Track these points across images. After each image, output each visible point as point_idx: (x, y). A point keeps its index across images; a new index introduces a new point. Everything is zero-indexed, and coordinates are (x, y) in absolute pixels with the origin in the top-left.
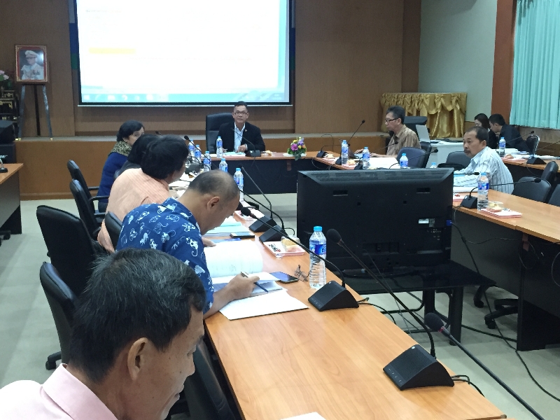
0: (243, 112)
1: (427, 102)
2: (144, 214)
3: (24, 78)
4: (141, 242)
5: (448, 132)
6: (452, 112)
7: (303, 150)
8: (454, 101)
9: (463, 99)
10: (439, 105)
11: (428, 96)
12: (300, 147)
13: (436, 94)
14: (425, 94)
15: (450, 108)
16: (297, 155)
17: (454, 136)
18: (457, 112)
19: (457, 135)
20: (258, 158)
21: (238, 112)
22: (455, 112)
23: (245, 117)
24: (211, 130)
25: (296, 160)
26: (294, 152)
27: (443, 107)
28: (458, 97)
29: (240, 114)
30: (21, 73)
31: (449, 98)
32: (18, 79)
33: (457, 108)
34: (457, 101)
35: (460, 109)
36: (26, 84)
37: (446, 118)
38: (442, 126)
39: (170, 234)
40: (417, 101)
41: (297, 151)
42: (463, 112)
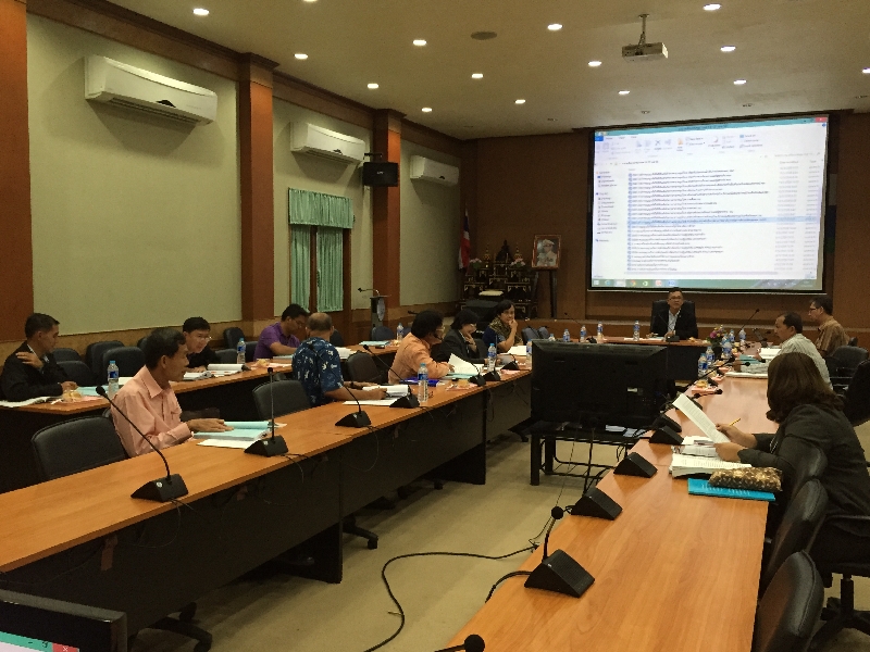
0: (679, 297)
3: (539, 264)
21: (674, 298)
23: (681, 302)
29: (676, 301)
30: (537, 260)
32: (533, 265)
36: (541, 270)
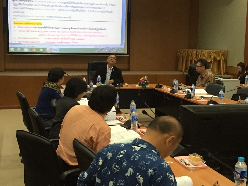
1: (206, 55)
2: (122, 152)
4: (126, 175)
5: (217, 72)
6: (219, 61)
7: (147, 84)
8: (221, 55)
9: (226, 54)
10: (213, 57)
11: (207, 52)
12: (146, 82)
13: (211, 51)
14: (205, 51)
15: (218, 59)
16: (144, 86)
17: (220, 74)
18: (222, 61)
19: (222, 74)
20: (121, 88)
22: (221, 60)
24: (91, 70)
25: (144, 89)
26: (142, 85)
27: (215, 58)
28: (223, 52)
31: (218, 53)
33: (222, 58)
34: (222, 55)
35: (224, 59)
37: (216, 64)
38: (214, 69)
39: (154, 170)
40: (200, 55)
41: (144, 84)
42: (225, 61)
